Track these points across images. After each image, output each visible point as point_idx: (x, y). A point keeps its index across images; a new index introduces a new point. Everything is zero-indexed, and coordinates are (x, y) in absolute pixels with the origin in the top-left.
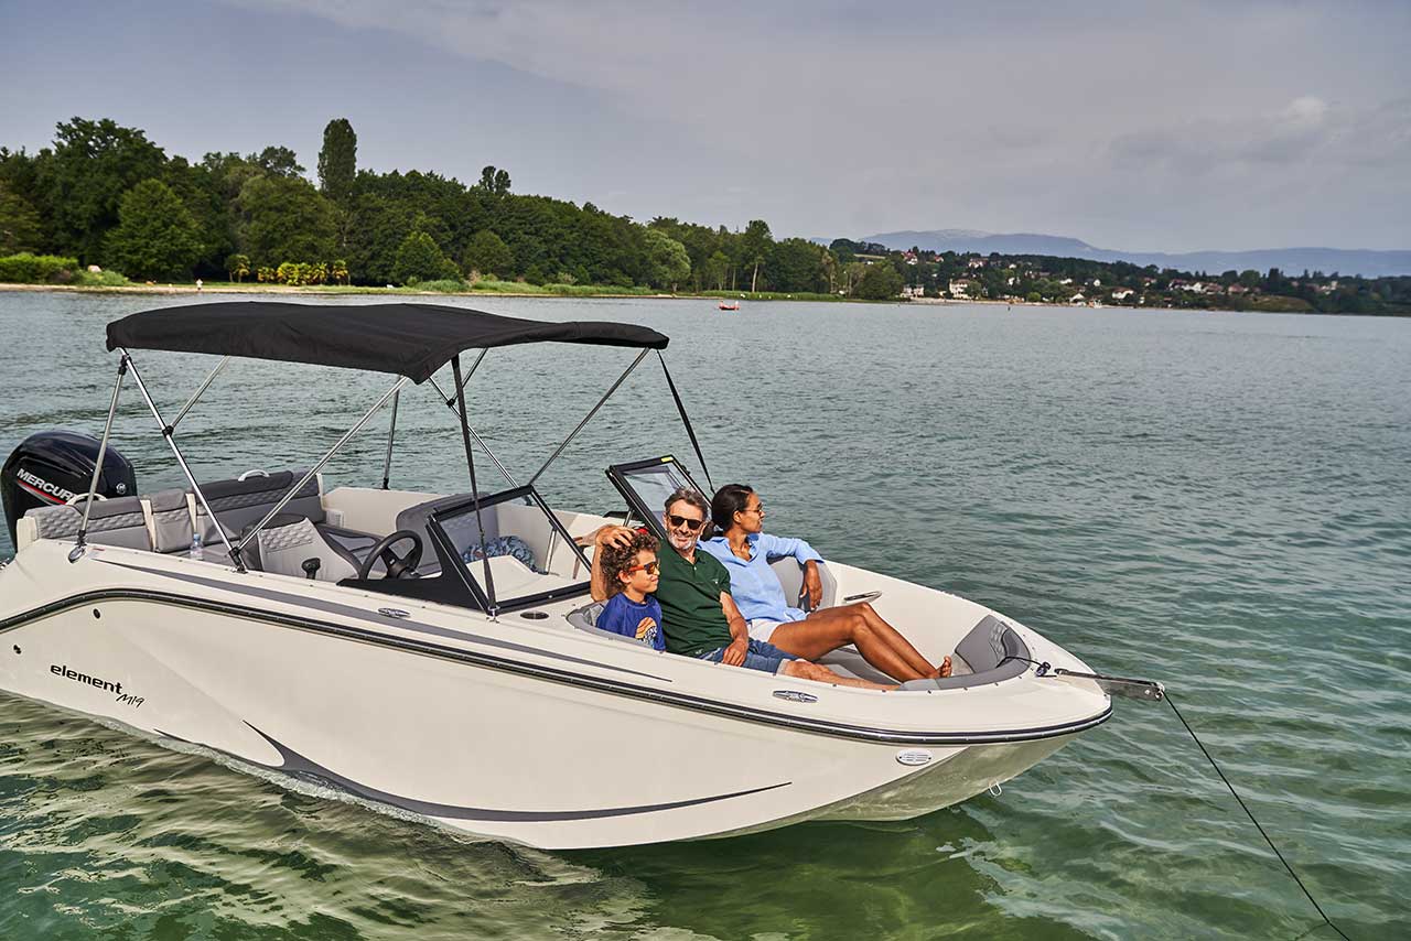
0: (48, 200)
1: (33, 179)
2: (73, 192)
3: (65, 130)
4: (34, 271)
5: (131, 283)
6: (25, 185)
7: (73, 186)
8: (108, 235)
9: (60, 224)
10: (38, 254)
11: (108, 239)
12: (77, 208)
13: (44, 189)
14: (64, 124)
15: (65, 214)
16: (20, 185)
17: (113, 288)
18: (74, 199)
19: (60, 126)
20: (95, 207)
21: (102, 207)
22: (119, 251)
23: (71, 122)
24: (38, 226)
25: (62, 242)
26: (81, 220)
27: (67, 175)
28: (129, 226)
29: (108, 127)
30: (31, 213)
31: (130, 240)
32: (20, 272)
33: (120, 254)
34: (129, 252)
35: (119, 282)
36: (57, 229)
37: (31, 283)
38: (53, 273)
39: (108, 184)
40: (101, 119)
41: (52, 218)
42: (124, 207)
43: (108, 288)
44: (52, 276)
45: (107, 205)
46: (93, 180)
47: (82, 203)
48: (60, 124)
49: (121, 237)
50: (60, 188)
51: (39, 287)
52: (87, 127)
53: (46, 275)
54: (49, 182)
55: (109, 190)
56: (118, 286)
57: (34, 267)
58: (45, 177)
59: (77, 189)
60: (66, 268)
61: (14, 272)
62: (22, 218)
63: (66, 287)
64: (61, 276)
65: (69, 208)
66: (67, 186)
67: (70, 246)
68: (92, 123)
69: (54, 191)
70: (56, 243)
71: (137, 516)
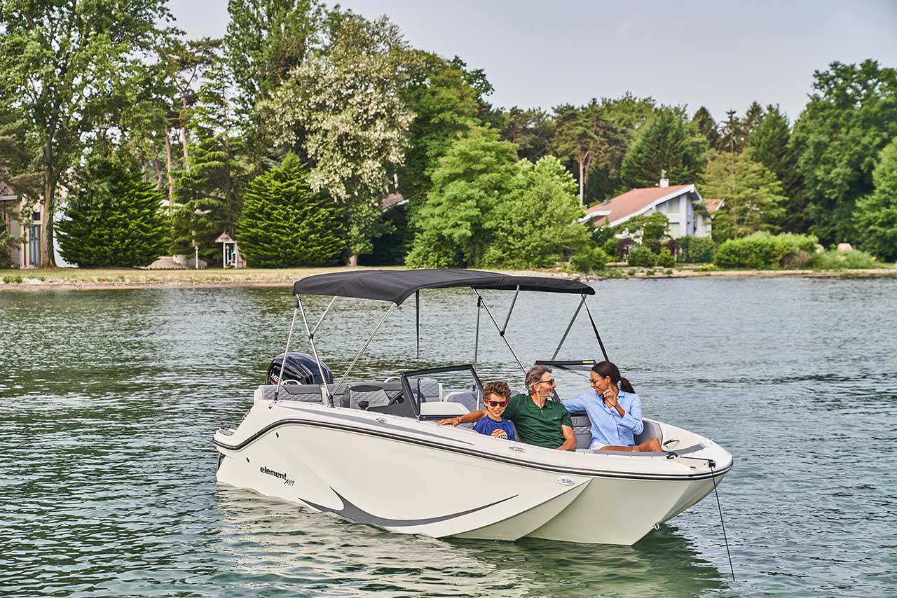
0: (798, 167)
1: (786, 141)
2: (827, 154)
3: (823, 80)
4: (767, 253)
5: (878, 264)
6: (776, 149)
7: (826, 146)
8: (859, 204)
9: (810, 194)
10: (776, 233)
11: (860, 210)
12: (829, 173)
13: (795, 153)
14: (821, 72)
15: (817, 182)
16: (769, 150)
17: (854, 271)
18: (826, 162)
19: (817, 75)
20: (849, 171)
21: (858, 169)
22: (869, 223)
23: (829, 68)
24: (780, 198)
25: (812, 216)
26: (834, 187)
27: (820, 133)
28: (883, 192)
29: (870, 69)
30: (772, 184)
31: (884, 210)
32: (753, 255)
33: (872, 227)
34: (882, 225)
35: (864, 263)
36: (807, 200)
37: (762, 269)
38: (788, 255)
39: (865, 140)
40: (863, 61)
41: (803, 187)
42: (879, 168)
43: (849, 271)
44: (786, 260)
45: (863, 166)
46: (848, 138)
47: (835, 166)
48: (817, 72)
49: (873, 207)
50: (811, 150)
51: (772, 272)
52: (845, 72)
53: (780, 257)
54: (801, 144)
55: (866, 147)
56: (862, 268)
57: (767, 249)
58: (797, 138)
59: (830, 149)
60: (802, 248)
61: (746, 256)
62: (763, 190)
63: (800, 272)
64: (797, 259)
65: (820, 173)
66: (820, 147)
67: (820, 219)
68: (853, 66)
69: (806, 155)
70: (805, 218)
71: (318, 395)
